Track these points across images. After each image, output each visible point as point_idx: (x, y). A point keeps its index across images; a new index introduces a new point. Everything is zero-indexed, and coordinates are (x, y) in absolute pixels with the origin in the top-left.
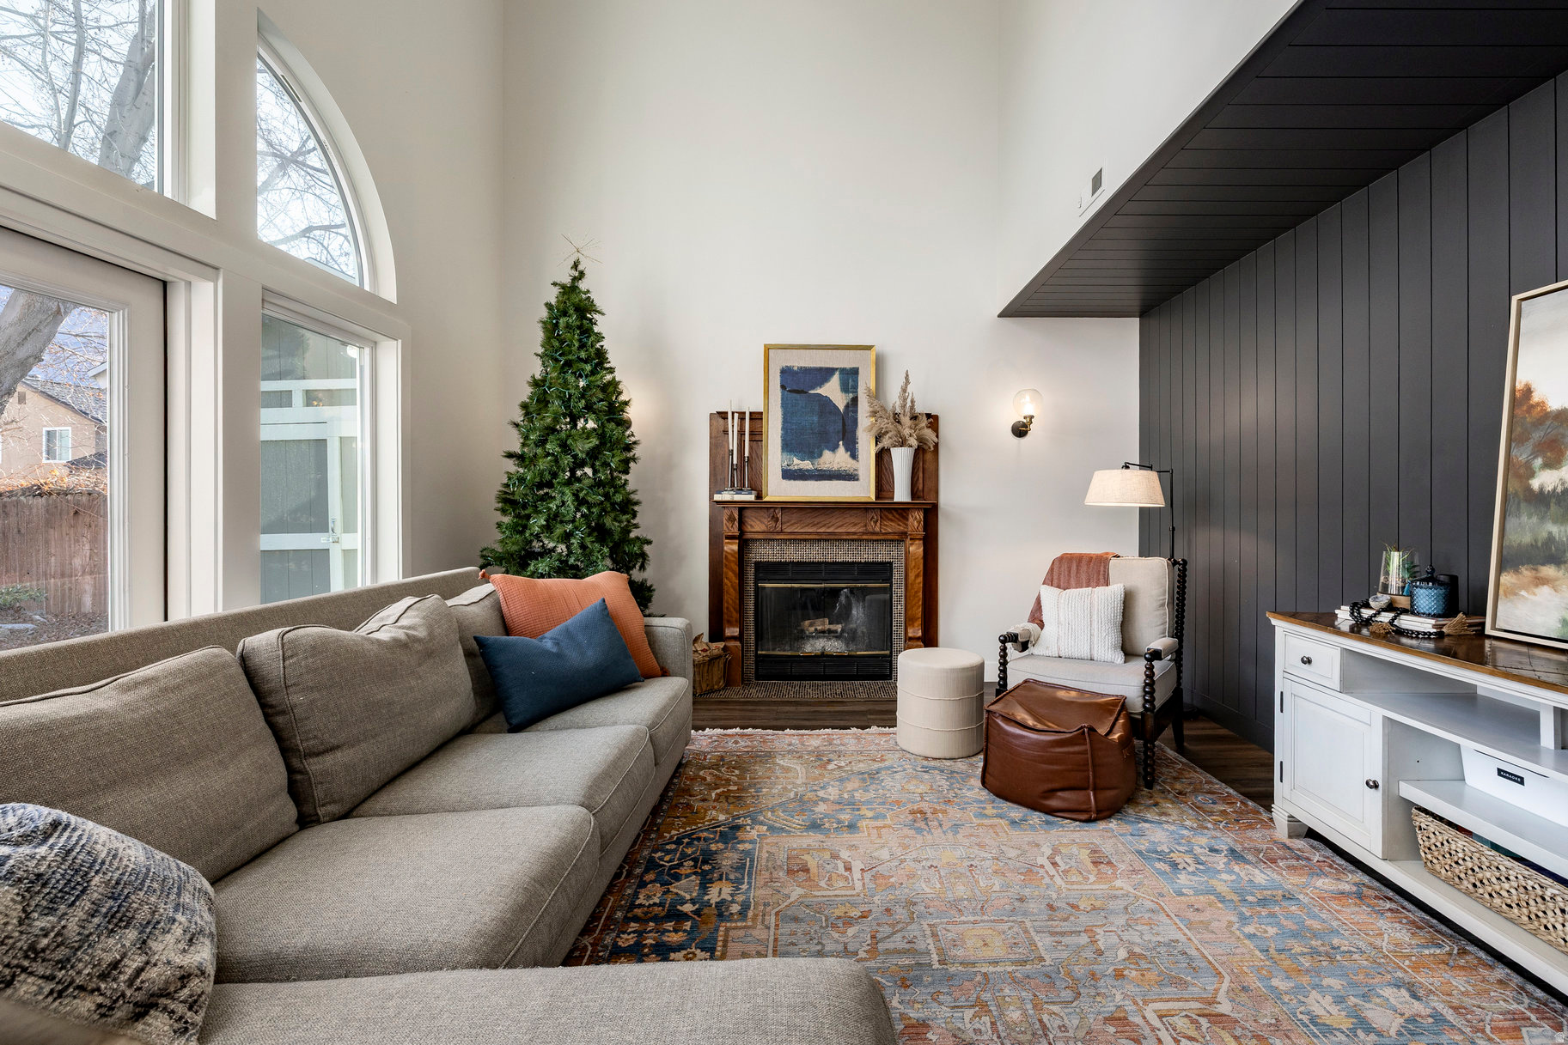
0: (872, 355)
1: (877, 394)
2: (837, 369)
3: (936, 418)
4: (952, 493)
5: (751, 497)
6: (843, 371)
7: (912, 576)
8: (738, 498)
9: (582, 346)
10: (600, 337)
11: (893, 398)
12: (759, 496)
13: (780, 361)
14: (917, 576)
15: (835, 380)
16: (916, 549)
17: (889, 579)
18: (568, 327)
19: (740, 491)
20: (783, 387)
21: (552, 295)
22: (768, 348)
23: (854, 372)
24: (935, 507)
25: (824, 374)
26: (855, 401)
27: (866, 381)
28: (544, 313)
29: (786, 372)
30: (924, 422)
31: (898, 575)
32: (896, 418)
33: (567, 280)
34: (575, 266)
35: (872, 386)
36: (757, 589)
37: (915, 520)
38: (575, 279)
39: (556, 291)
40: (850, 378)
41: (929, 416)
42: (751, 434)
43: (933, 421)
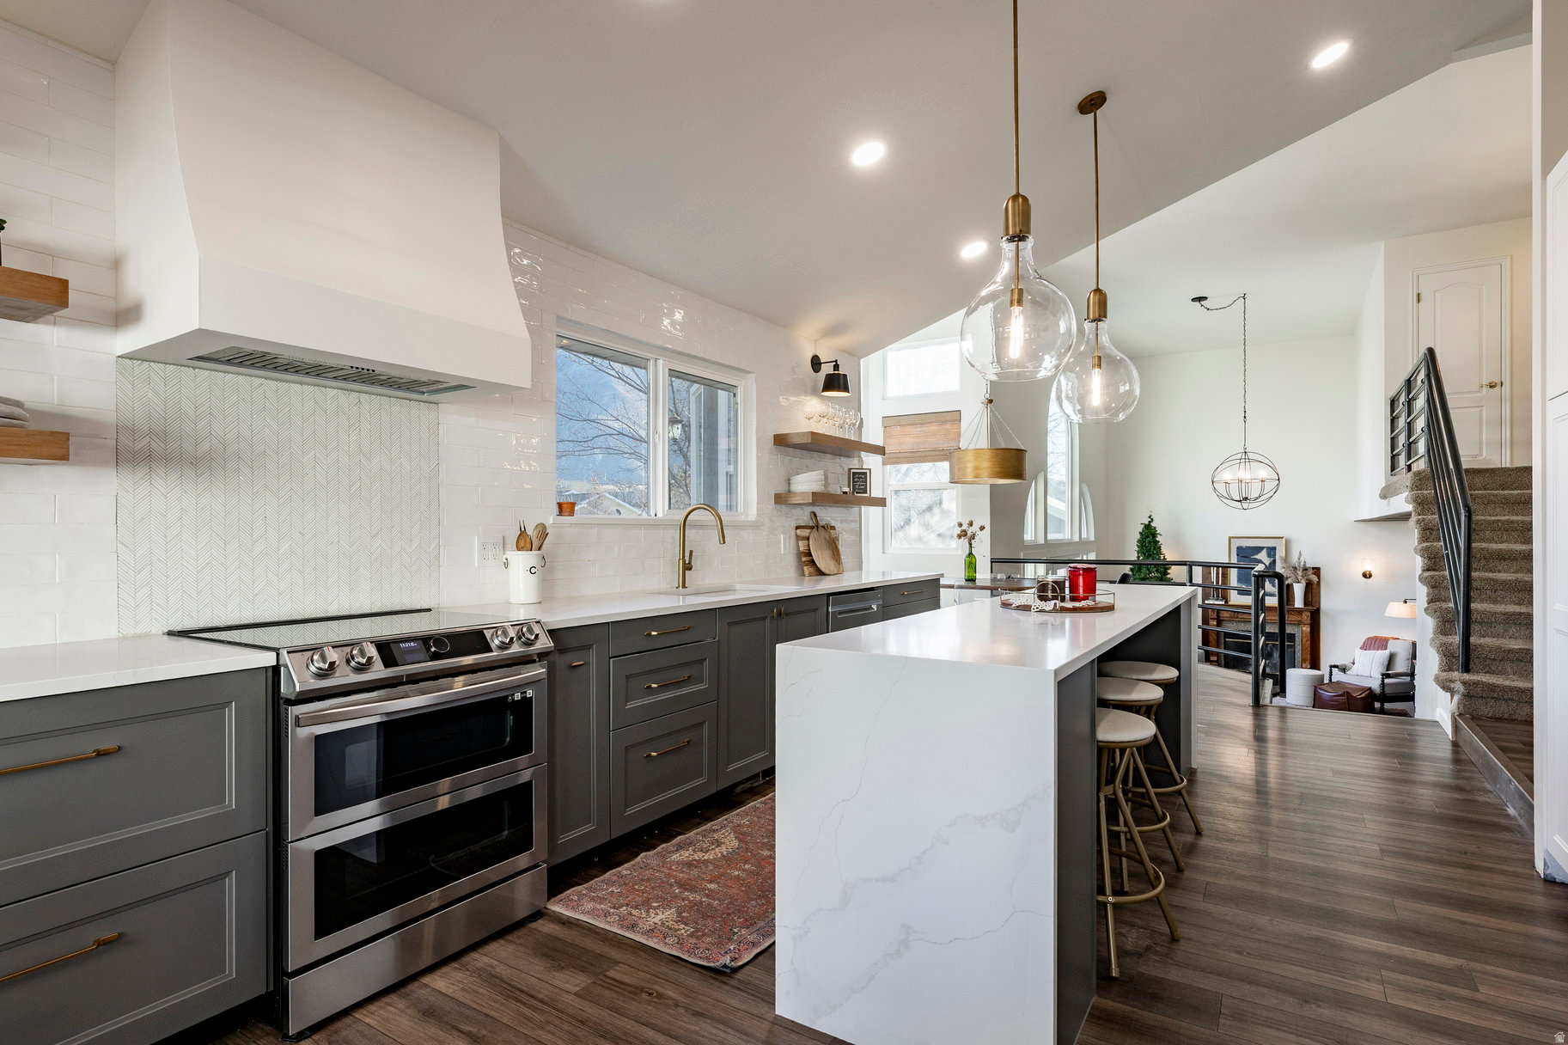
0: (1284, 540)
1: (1286, 560)
2: (1263, 548)
3: (1318, 569)
4: (1327, 602)
5: (1223, 603)
6: (1268, 548)
7: (1304, 641)
8: (1216, 602)
9: (1155, 548)
10: (1159, 542)
11: (1294, 560)
12: (1226, 602)
13: (1236, 544)
14: (1307, 641)
15: (1264, 551)
16: (1307, 629)
17: (1294, 641)
18: (1149, 542)
19: (1217, 600)
20: (1238, 555)
21: (1141, 528)
22: (1230, 538)
23: (1274, 548)
24: (1318, 610)
25: (1260, 549)
26: (1274, 561)
27: (1280, 553)
28: (1139, 536)
29: (1239, 548)
30: (1311, 571)
31: (1298, 640)
32: (1295, 568)
33: (1147, 523)
34: (1150, 517)
35: (1284, 555)
36: (1225, 641)
37: (1306, 617)
38: (1150, 522)
39: (1143, 526)
40: (1272, 551)
41: (1313, 568)
42: (1222, 574)
43: (1317, 571)
